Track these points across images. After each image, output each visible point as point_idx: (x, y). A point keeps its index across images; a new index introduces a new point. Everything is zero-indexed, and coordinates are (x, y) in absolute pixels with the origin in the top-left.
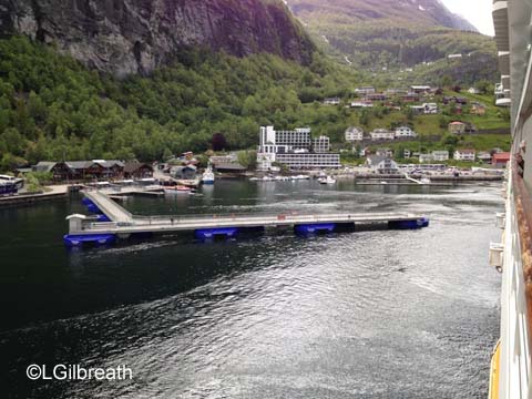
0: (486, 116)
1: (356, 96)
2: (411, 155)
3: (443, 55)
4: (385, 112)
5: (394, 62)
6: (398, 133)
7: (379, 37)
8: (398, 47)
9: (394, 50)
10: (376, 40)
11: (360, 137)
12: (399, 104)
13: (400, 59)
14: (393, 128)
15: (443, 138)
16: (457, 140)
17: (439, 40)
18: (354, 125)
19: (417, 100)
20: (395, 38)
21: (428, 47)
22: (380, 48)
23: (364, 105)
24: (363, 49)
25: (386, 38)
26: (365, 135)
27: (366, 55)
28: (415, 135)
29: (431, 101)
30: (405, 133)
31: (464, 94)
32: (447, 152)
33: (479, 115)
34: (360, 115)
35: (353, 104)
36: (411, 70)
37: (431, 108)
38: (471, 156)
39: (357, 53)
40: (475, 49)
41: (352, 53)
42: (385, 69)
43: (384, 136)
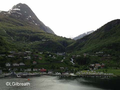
0: (42, 60)
1: (10, 54)
2: (22, 70)
3: (41, 40)
4: (17, 58)
5: (27, 40)
6: (20, 64)
7: (23, 32)
8: (29, 36)
9: (27, 37)
10: (22, 33)
11: (9, 65)
12: (21, 56)
13: (29, 40)
14: (19, 63)
15: (31, 65)
16: (34, 66)
17: (40, 35)
18: (8, 62)
19: (26, 56)
20: (28, 33)
21: (37, 37)
22: (23, 35)
23: (12, 56)
24: (18, 35)
25: (25, 33)
26: (11, 65)
27: (18, 37)
28: (24, 65)
29: (29, 56)
30: (22, 64)
31: (38, 54)
32: (31, 69)
33: (40, 60)
34: (10, 59)
35: (9, 56)
36: (32, 43)
37: (29, 58)
38: (37, 70)
39: (15, 36)
40: (49, 39)
41: (14, 37)
42: (24, 42)
43: (16, 65)
